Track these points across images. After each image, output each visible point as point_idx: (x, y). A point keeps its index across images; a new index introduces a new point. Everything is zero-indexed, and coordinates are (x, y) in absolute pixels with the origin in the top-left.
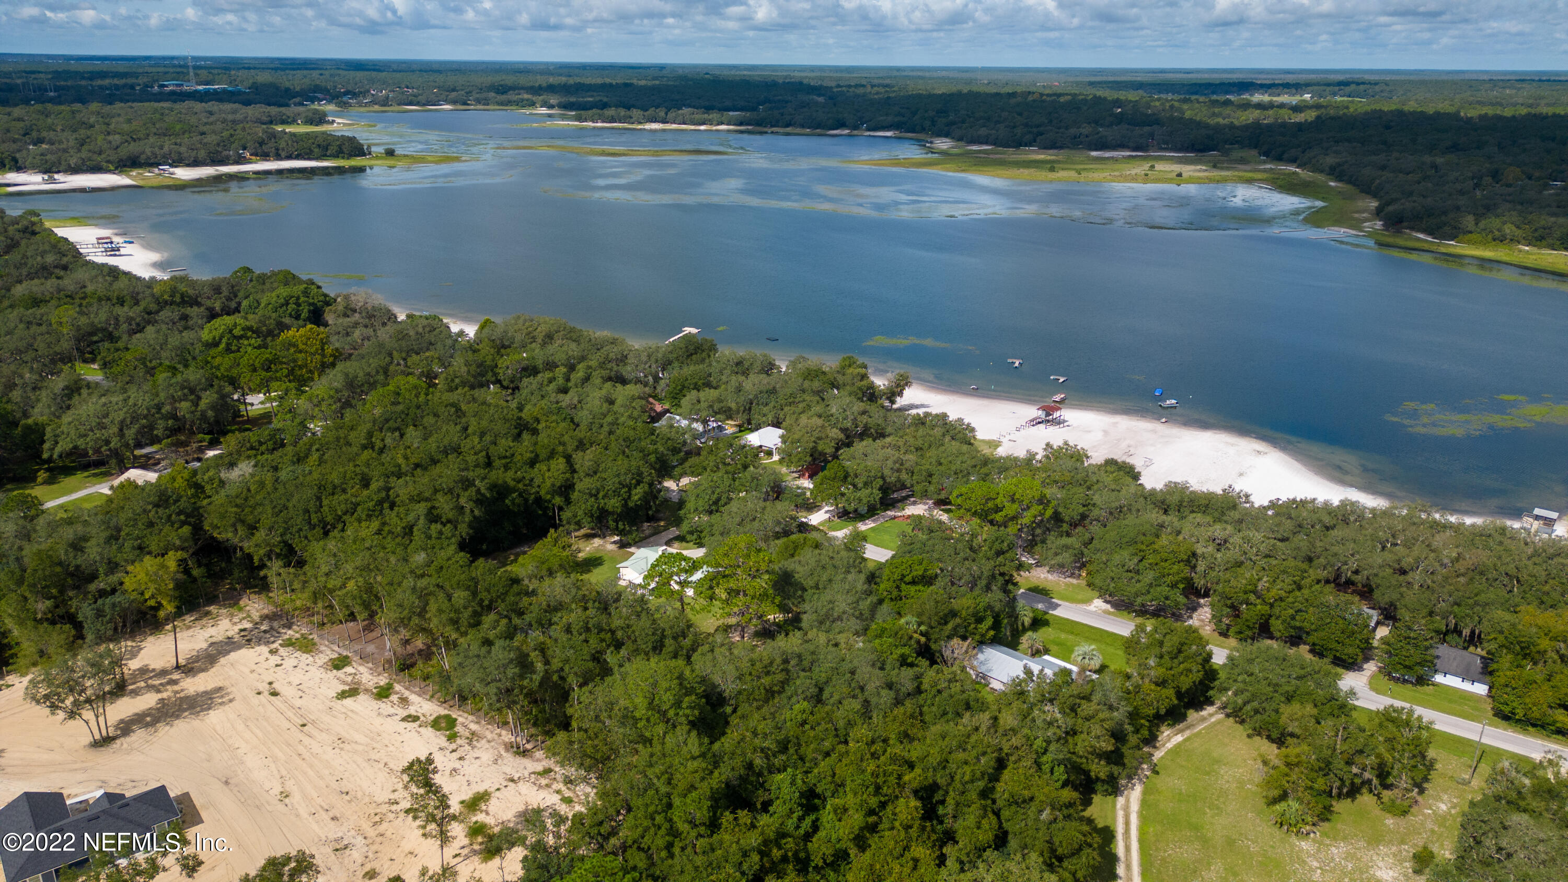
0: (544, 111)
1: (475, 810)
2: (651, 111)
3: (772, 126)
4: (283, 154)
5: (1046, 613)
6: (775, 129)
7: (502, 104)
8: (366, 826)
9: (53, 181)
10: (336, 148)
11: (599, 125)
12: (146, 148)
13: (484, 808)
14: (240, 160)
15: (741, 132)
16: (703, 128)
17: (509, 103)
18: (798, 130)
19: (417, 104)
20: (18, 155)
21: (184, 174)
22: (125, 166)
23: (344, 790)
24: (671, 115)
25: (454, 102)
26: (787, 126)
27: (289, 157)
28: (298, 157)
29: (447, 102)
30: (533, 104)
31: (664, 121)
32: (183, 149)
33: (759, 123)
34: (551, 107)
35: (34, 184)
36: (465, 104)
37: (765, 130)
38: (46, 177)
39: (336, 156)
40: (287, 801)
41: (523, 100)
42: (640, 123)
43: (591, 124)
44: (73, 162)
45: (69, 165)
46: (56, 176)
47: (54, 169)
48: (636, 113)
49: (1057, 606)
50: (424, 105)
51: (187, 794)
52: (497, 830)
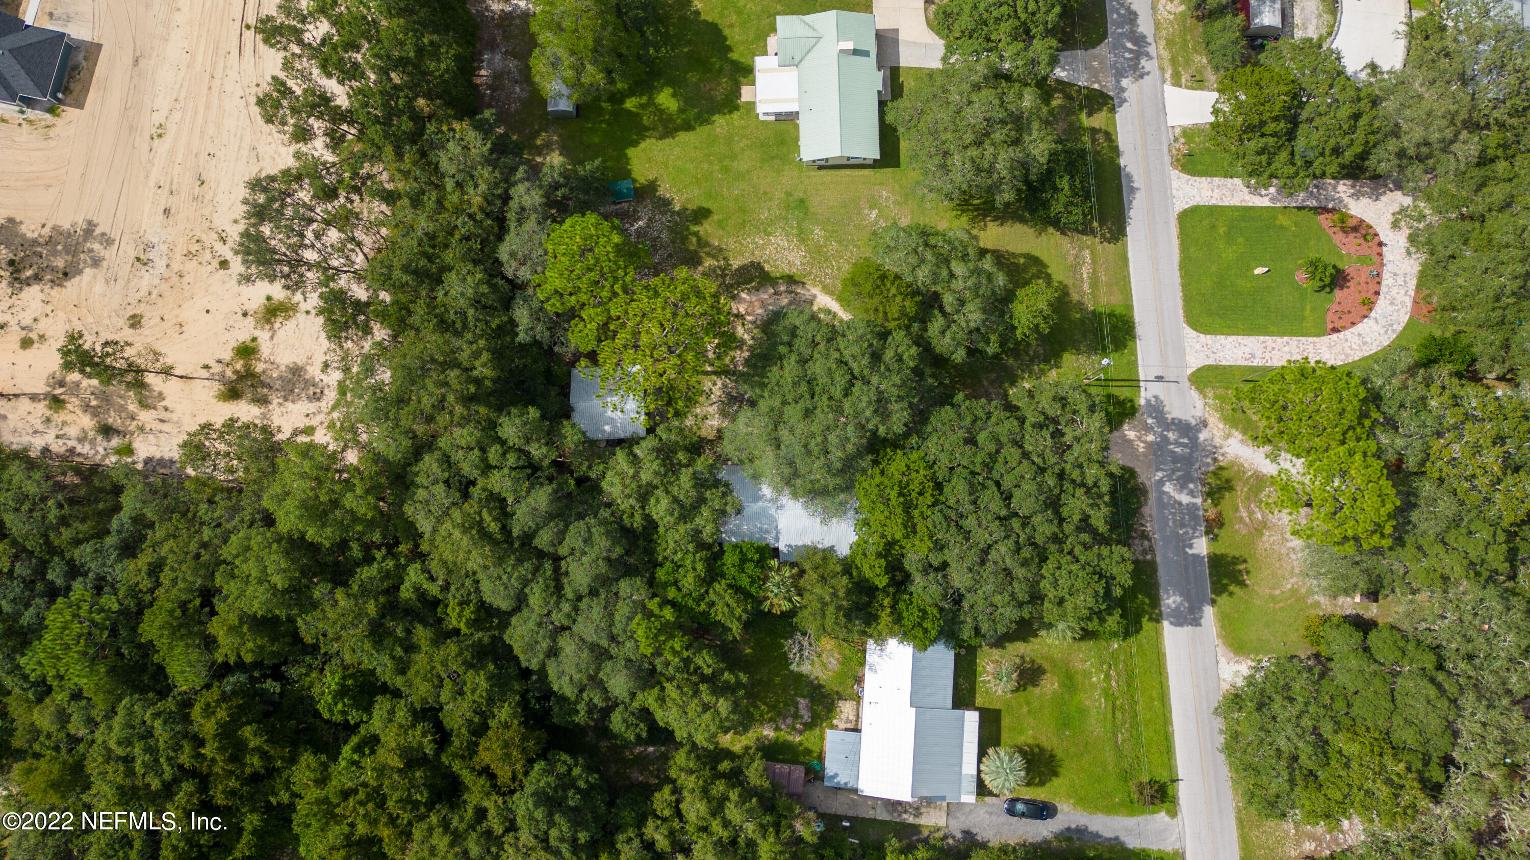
1: (268, 321)
5: (1157, 620)
8: (181, 249)
13: (277, 325)
23: (203, 177)
40: (156, 141)
49: (1196, 622)
51: (99, 46)
52: (259, 367)
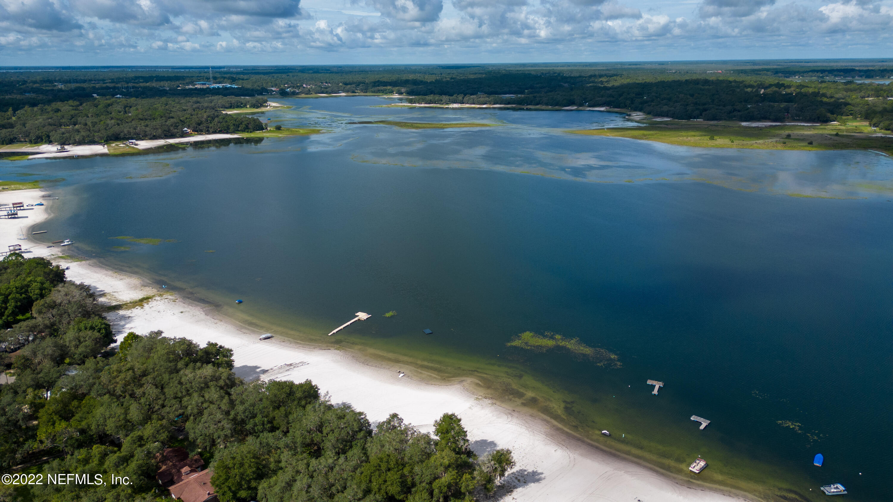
0: (396, 96)
2: (454, 97)
3: (528, 105)
4: (211, 130)
6: (529, 107)
7: (374, 92)
9: (63, 150)
10: (244, 126)
11: (423, 105)
12: (125, 129)
14: (184, 135)
15: (508, 109)
16: (484, 106)
17: (379, 91)
18: (544, 107)
19: (326, 93)
20: (50, 134)
21: (143, 145)
22: (111, 140)
24: (466, 98)
25: (347, 91)
26: (537, 104)
27: (215, 132)
28: (220, 132)
29: (344, 92)
30: (392, 92)
31: (462, 103)
32: (148, 129)
33: (520, 102)
34: (401, 93)
35: (51, 152)
36: (354, 92)
37: (523, 107)
38: (59, 147)
39: (243, 131)
41: (386, 90)
42: (447, 104)
43: (417, 105)
44: (77, 138)
45: (75, 140)
46: (66, 147)
47: (67, 143)
48: (445, 98)
50: (330, 93)
